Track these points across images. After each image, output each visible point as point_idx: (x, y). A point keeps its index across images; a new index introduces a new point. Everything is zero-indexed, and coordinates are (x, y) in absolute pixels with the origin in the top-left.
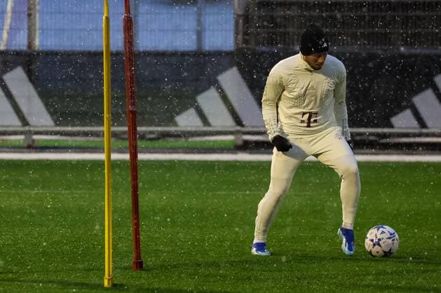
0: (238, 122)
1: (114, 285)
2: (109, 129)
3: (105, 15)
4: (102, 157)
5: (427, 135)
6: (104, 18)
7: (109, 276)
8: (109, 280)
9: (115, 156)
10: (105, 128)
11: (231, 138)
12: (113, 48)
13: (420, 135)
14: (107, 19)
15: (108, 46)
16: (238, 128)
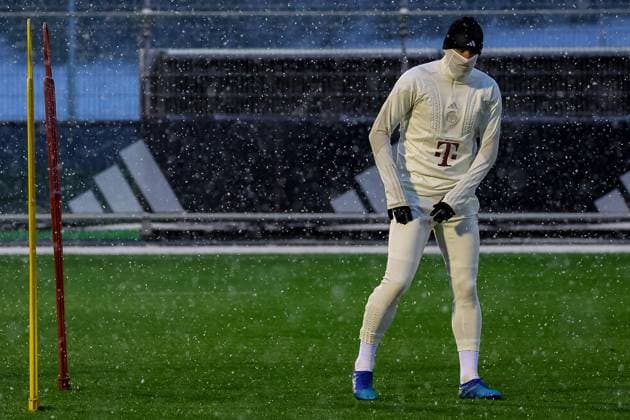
0: (146, 207)
1: (41, 409)
2: (34, 216)
3: (29, 78)
4: (26, 251)
5: (375, 222)
6: (28, 80)
7: (35, 397)
8: (34, 402)
9: (40, 250)
10: (29, 217)
11: (137, 226)
12: (36, 118)
13: (367, 221)
14: (31, 81)
15: (32, 116)
16: (146, 215)
